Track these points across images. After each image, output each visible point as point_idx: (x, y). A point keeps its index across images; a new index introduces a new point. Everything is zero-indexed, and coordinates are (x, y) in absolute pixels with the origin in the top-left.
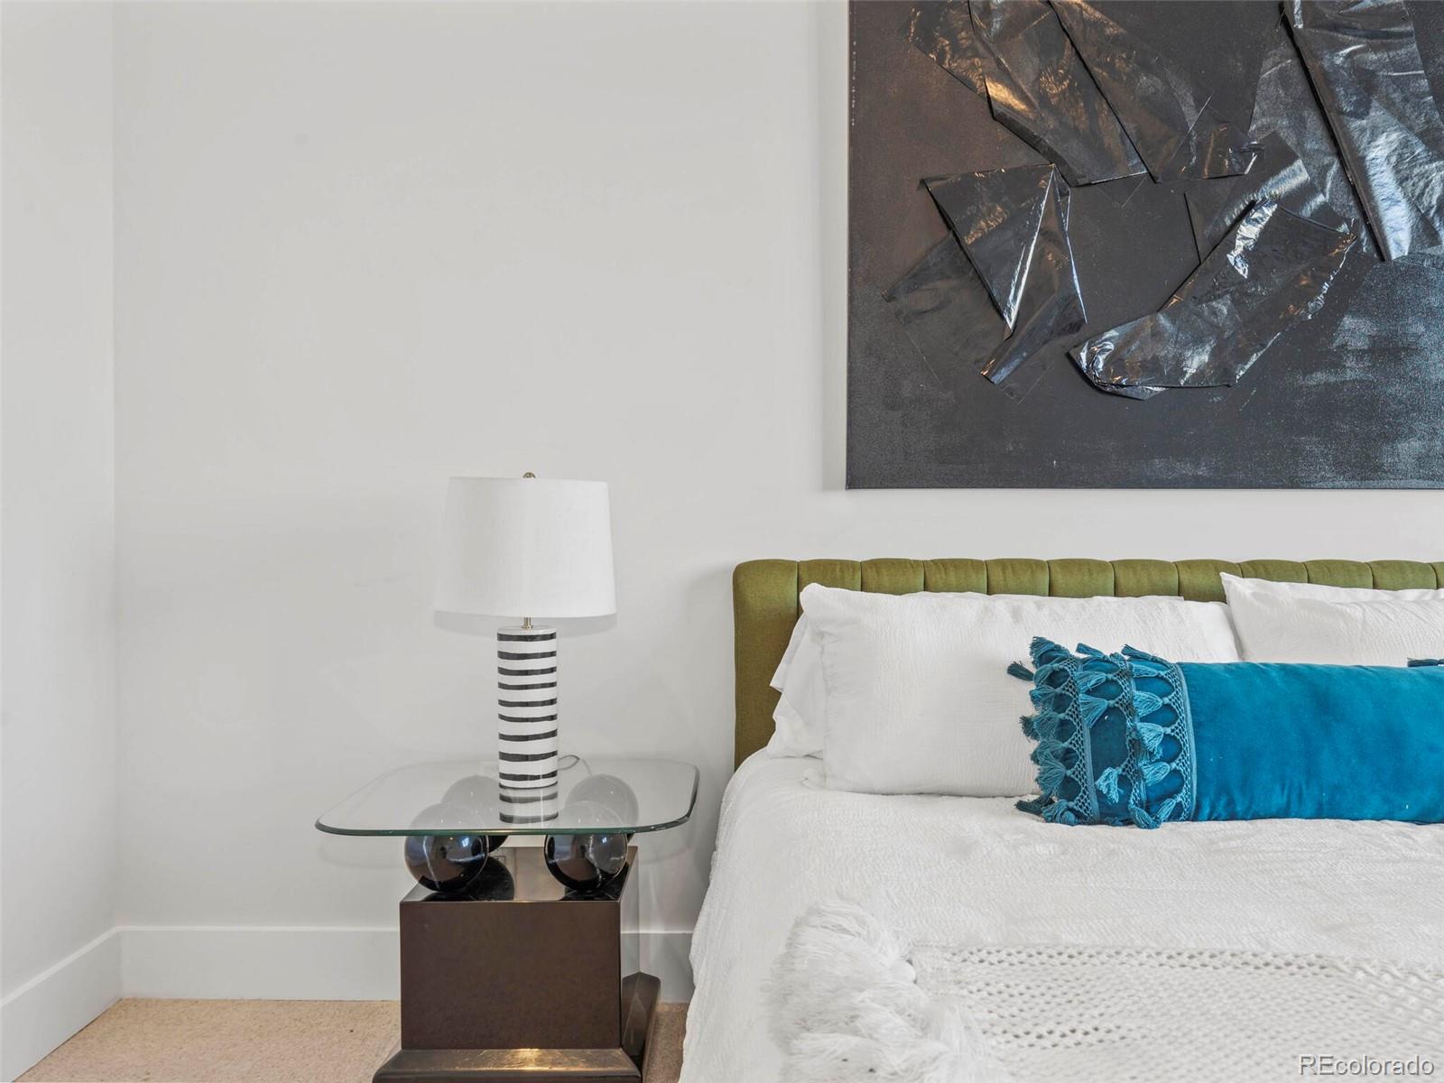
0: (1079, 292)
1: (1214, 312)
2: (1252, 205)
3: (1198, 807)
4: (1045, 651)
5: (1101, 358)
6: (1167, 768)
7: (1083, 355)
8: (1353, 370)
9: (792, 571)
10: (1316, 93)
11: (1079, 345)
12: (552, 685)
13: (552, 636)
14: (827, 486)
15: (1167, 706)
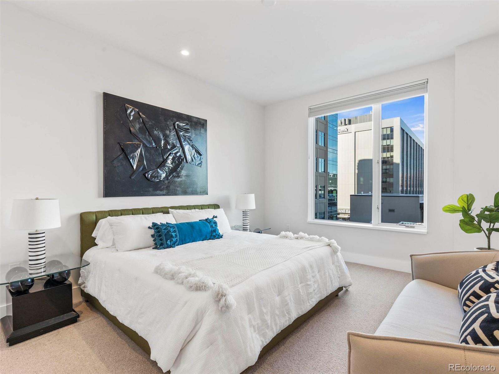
0: (145, 164)
1: (166, 169)
2: (170, 153)
3: (179, 243)
4: (154, 225)
5: (149, 175)
6: (176, 239)
7: (147, 175)
8: (184, 178)
9: (94, 214)
10: (179, 138)
11: (146, 173)
12: (44, 243)
13: (44, 233)
14: (99, 197)
15: (175, 230)
